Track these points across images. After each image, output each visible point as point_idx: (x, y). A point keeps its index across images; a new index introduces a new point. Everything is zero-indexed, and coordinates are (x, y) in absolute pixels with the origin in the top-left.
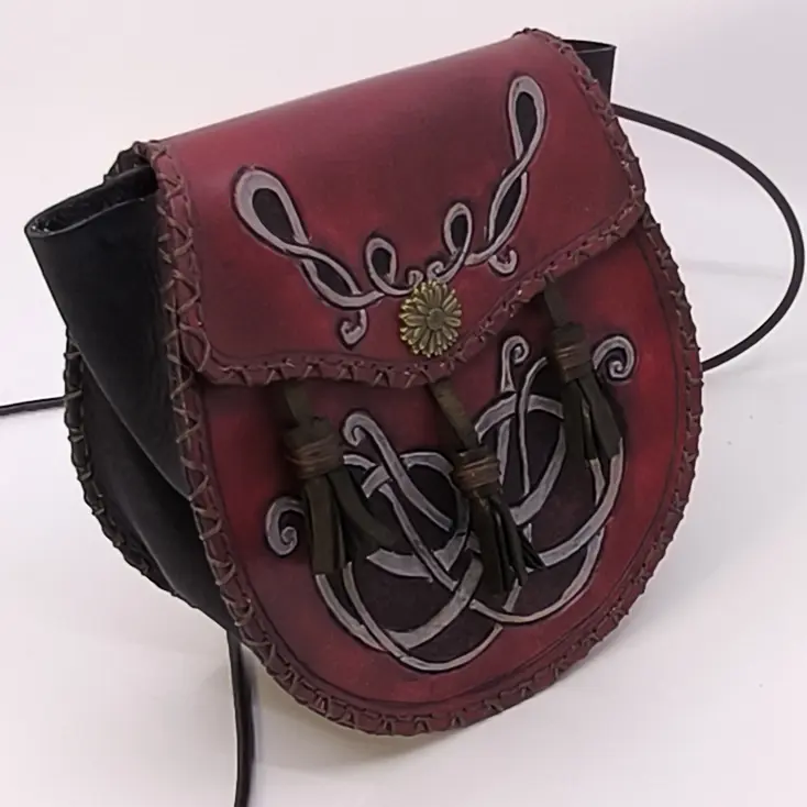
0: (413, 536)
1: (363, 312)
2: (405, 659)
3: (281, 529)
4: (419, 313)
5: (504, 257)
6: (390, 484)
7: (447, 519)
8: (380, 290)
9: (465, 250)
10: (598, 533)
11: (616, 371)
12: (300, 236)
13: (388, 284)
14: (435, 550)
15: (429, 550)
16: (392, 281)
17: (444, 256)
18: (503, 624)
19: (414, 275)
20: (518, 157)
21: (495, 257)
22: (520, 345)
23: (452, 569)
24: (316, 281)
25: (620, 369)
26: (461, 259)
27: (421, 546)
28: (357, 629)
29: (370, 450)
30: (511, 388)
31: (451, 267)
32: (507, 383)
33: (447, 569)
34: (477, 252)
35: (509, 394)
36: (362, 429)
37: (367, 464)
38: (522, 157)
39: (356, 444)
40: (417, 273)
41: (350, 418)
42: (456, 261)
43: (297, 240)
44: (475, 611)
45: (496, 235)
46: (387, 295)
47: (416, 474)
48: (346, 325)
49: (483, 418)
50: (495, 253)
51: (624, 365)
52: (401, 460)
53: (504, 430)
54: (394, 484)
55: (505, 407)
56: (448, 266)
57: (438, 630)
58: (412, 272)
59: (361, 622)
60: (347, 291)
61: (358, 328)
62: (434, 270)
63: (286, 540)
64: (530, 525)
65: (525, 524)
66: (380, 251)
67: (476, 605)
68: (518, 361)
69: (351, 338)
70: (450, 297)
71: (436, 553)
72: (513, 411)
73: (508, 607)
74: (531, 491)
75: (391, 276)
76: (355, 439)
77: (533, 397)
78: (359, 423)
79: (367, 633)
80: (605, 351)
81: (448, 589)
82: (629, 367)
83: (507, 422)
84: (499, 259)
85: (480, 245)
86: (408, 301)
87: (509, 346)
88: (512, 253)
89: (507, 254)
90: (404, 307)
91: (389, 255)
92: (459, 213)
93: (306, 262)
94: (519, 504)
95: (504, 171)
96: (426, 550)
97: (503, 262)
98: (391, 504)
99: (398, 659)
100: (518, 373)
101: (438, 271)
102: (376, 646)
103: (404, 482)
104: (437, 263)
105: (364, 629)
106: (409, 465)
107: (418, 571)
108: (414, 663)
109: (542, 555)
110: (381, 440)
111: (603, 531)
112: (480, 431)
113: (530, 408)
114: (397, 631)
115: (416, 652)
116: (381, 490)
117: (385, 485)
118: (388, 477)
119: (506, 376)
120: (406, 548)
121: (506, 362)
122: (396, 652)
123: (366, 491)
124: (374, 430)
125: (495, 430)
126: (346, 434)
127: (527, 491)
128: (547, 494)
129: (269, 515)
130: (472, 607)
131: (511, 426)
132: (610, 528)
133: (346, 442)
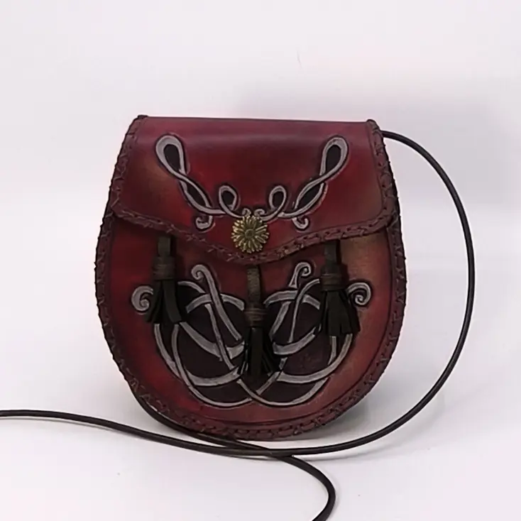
0: (218, 335)
1: (211, 217)
2: (191, 388)
3: (141, 299)
4: (241, 228)
5: (301, 221)
6: (211, 305)
7: (239, 335)
8: (223, 210)
9: (280, 208)
10: (323, 379)
11: (359, 301)
12: (182, 171)
13: (230, 210)
14: (228, 346)
15: (224, 346)
16: (232, 209)
17: (266, 207)
18: (254, 399)
19: (246, 211)
20: (321, 174)
21: (296, 218)
22: (307, 268)
23: (233, 359)
24: (186, 192)
25: (361, 300)
26: (276, 213)
27: (220, 341)
28: (169, 362)
29: (204, 285)
30: (295, 286)
31: (270, 214)
32: (293, 283)
33: (231, 358)
34: (286, 212)
35: (293, 289)
36: (203, 273)
37: (200, 290)
38: (323, 175)
39: (197, 279)
40: (248, 211)
41: (198, 266)
42: (273, 212)
43: (180, 171)
44: (239, 385)
45: (299, 208)
46: (227, 214)
47: (227, 306)
48: (198, 219)
49: (273, 296)
50: (297, 216)
51: (364, 299)
52: (220, 297)
53: (286, 305)
54: (213, 306)
55: (288, 296)
56: (268, 213)
57: (215, 384)
58: (245, 209)
59: (174, 360)
60: (203, 204)
61: (207, 223)
62: (259, 213)
63: (143, 305)
64: (286, 358)
65: (284, 356)
66: (226, 194)
67: (240, 382)
68: (304, 275)
69: (201, 226)
70: (262, 227)
71: (228, 349)
72: (293, 298)
73: (260, 392)
74: (293, 342)
75: (232, 206)
76: (197, 276)
77: (307, 296)
78: (203, 270)
79: (175, 366)
80: (355, 288)
81: (228, 368)
82: (366, 301)
83: (289, 303)
84: (298, 220)
85: (290, 209)
86: (238, 221)
87: (300, 266)
88: (306, 220)
89: (303, 219)
90: (236, 224)
91: (233, 197)
92: (280, 190)
93: (182, 182)
94: (283, 345)
95: (311, 179)
96: (222, 345)
97: (301, 223)
98: (209, 315)
99: (188, 386)
100: (302, 282)
101: (261, 214)
102: (177, 374)
103: (219, 307)
104: (261, 210)
105: (174, 364)
106: (224, 300)
107: (215, 352)
108: (196, 392)
109: (288, 375)
110: (211, 282)
111: (327, 379)
112: (270, 300)
113: (304, 301)
114: (193, 374)
115: (199, 388)
116: (206, 306)
117: (209, 305)
118: (211, 301)
119: (294, 279)
120: (212, 339)
121: (296, 274)
122: (188, 383)
123: (196, 303)
124: (209, 276)
125: (280, 303)
126: (192, 272)
127: (290, 341)
128: (301, 347)
129: (136, 290)
130: (238, 382)
131: (290, 306)
132: (332, 379)
133: (191, 275)
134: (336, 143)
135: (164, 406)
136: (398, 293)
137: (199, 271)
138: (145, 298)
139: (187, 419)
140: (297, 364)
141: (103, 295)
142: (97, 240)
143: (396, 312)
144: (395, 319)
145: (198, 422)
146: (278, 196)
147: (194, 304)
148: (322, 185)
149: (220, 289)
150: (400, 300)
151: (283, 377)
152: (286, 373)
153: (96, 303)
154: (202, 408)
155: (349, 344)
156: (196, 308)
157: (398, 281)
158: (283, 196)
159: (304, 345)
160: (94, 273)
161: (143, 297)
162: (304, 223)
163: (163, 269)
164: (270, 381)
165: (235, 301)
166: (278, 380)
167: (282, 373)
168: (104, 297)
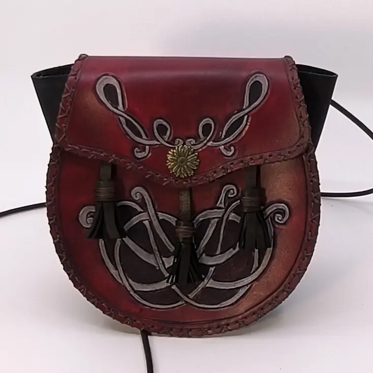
0: (155, 247)
1: (147, 147)
2: (132, 293)
3: (87, 218)
4: (175, 156)
5: (228, 149)
6: (149, 222)
7: (172, 246)
8: (158, 141)
9: (208, 138)
10: (247, 285)
11: (278, 219)
12: (121, 106)
13: (164, 140)
14: (164, 257)
15: (160, 256)
16: (166, 140)
17: (197, 137)
18: (186, 302)
19: (179, 141)
20: (244, 107)
21: (223, 147)
22: (233, 190)
23: (168, 268)
24: (124, 126)
25: (280, 218)
26: (205, 142)
27: (157, 253)
28: (113, 271)
29: (143, 205)
30: (222, 206)
31: (199, 144)
32: (221, 203)
33: (166, 267)
34: (214, 141)
35: (221, 208)
36: (141, 194)
37: (139, 209)
38: (247, 108)
39: (137, 199)
40: (181, 140)
41: (136, 188)
42: (202, 142)
43: (119, 108)
44: (174, 290)
45: (225, 137)
46: (162, 144)
47: (162, 223)
48: (136, 149)
49: (204, 213)
50: (223, 145)
51: (283, 218)
52: (157, 215)
53: (214, 222)
54: (151, 223)
55: (216, 214)
57: (154, 289)
58: (178, 139)
59: (117, 269)
60: (141, 137)
61: (144, 153)
62: (190, 142)
63: (88, 222)
64: (214, 267)
65: (212, 266)
66: (160, 125)
67: (174, 287)
68: (230, 196)
69: (139, 155)
70: (194, 155)
71: (163, 259)
72: (220, 216)
73: (191, 296)
74: (221, 253)
75: (166, 138)
76: (136, 197)
77: (233, 214)
78: (141, 192)
79: (118, 274)
80: (275, 208)
81: (164, 276)
82: (285, 219)
83: (217, 220)
84: (225, 148)
85: (217, 139)
86: (172, 150)
87: (225, 189)
88: (232, 148)
89: (229, 147)
90: (170, 152)
91: (167, 129)
92: (208, 122)
93: (121, 118)
94: (212, 256)
95: (236, 112)
96: (159, 256)
97: (228, 151)
98: (147, 230)
99: (129, 292)
100: (229, 201)
101: (192, 143)
102: (121, 282)
103: (156, 223)
104: (192, 140)
105: (117, 273)
106: (160, 218)
107: (152, 262)
108: (136, 297)
109: (216, 282)
110: (148, 202)
111: (249, 286)
112: (200, 218)
113: (230, 218)
114: (133, 281)
115: (138, 293)
116: (144, 222)
117: (147, 221)
118: (149, 218)
119: (222, 200)
120: (150, 250)
121: (223, 195)
122: (129, 288)
123: (135, 220)
124: (147, 197)
125: (209, 221)
126: (132, 194)
127: (218, 252)
128: (227, 258)
129: (83, 210)
130: (173, 287)
131: (218, 222)
132: (254, 285)
133: (131, 197)
134: (257, 79)
135: (109, 309)
136: (313, 214)
137: (138, 192)
138: (91, 217)
139: (128, 319)
140: (223, 273)
141: (54, 215)
142: (48, 167)
143: (311, 231)
144: (310, 238)
145: (138, 322)
146: (207, 128)
147: (133, 222)
148: (246, 117)
149: (156, 207)
150: (314, 221)
151: (211, 284)
152: (215, 280)
153: (48, 222)
154: (142, 310)
155: (270, 256)
156: (135, 225)
157: (313, 204)
158: (211, 128)
159: (230, 256)
160: (45, 196)
161: (89, 216)
162: (231, 151)
163: (104, 192)
164: (201, 286)
165: (170, 219)
166: (207, 286)
167: (211, 281)
168: (55, 217)
